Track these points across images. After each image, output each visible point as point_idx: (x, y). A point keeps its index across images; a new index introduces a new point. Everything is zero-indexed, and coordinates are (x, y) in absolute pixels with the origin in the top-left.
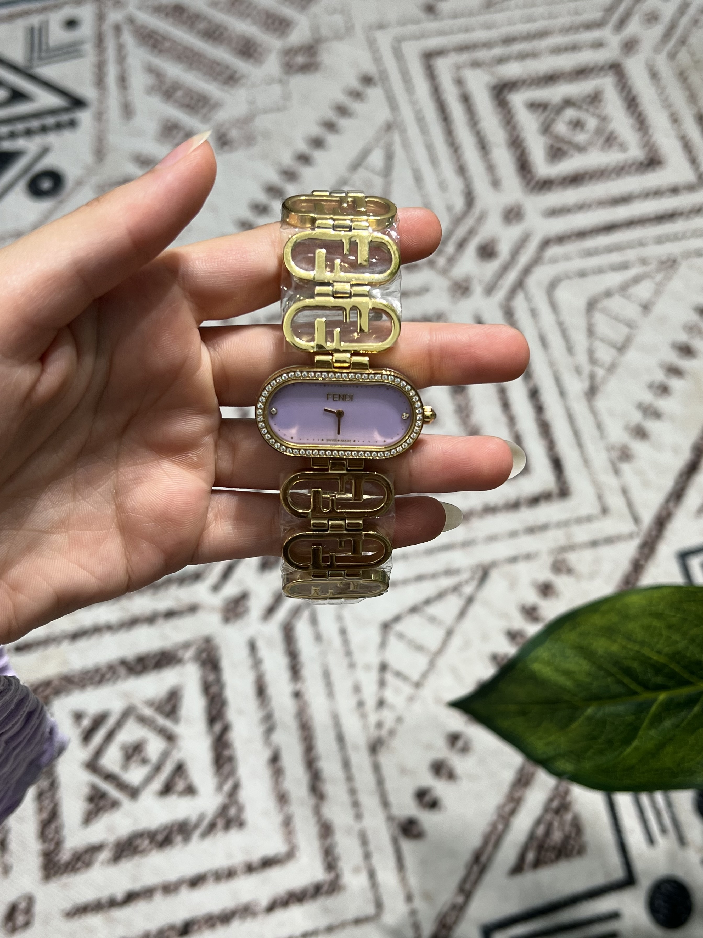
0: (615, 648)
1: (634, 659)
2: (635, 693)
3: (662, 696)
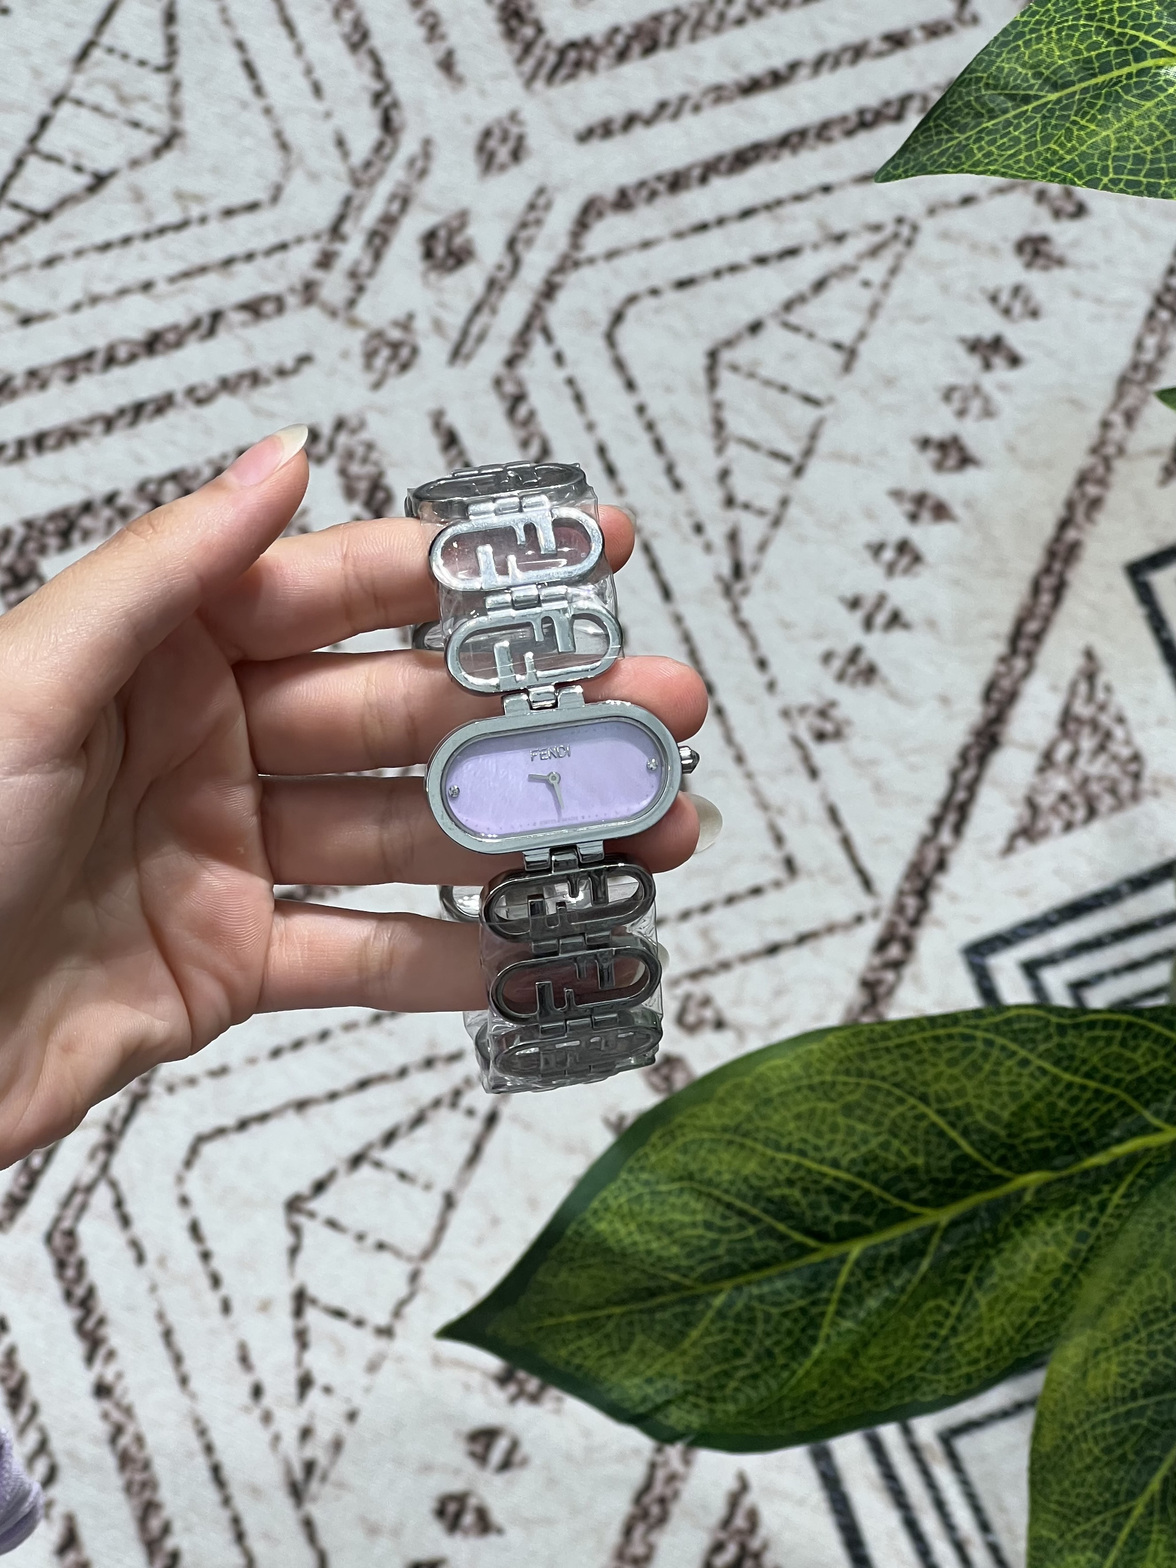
0: (752, 1167)
1: (790, 1183)
2: (804, 1250)
3: (856, 1249)
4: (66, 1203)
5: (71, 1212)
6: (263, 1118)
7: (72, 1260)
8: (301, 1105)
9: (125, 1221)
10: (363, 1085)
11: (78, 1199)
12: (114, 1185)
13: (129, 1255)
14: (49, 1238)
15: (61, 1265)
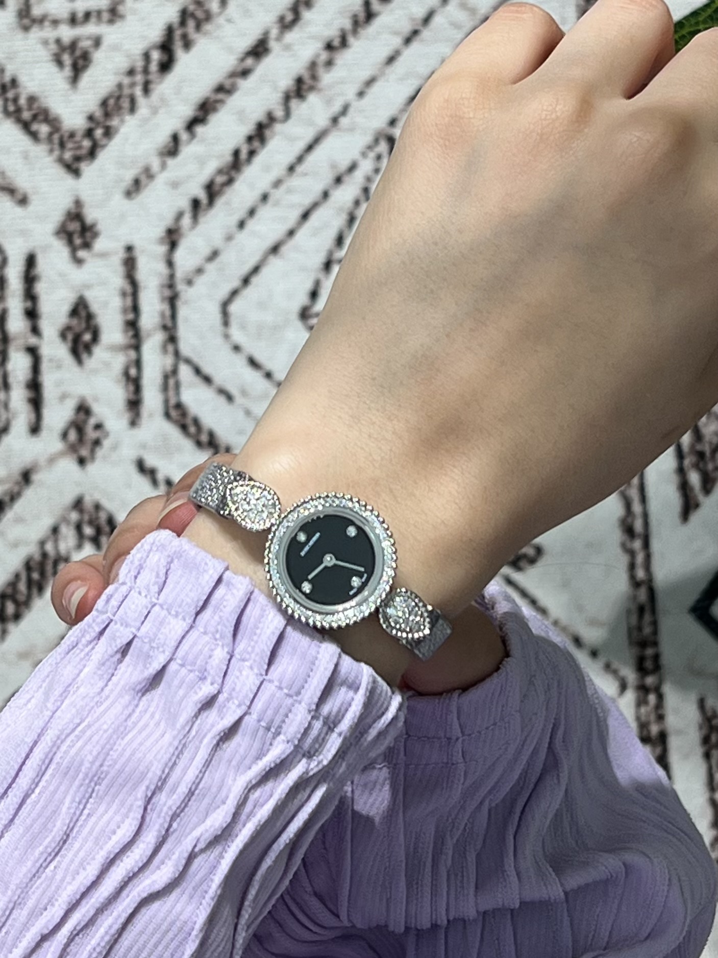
4: (165, 388)
5: (171, 393)
6: (256, 270)
7: (189, 421)
8: (275, 249)
9: (207, 380)
10: (305, 216)
11: (171, 382)
12: (188, 361)
13: (222, 400)
14: (167, 415)
15: (184, 428)
